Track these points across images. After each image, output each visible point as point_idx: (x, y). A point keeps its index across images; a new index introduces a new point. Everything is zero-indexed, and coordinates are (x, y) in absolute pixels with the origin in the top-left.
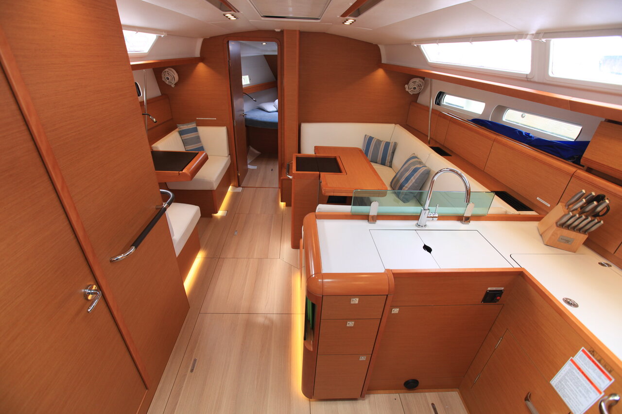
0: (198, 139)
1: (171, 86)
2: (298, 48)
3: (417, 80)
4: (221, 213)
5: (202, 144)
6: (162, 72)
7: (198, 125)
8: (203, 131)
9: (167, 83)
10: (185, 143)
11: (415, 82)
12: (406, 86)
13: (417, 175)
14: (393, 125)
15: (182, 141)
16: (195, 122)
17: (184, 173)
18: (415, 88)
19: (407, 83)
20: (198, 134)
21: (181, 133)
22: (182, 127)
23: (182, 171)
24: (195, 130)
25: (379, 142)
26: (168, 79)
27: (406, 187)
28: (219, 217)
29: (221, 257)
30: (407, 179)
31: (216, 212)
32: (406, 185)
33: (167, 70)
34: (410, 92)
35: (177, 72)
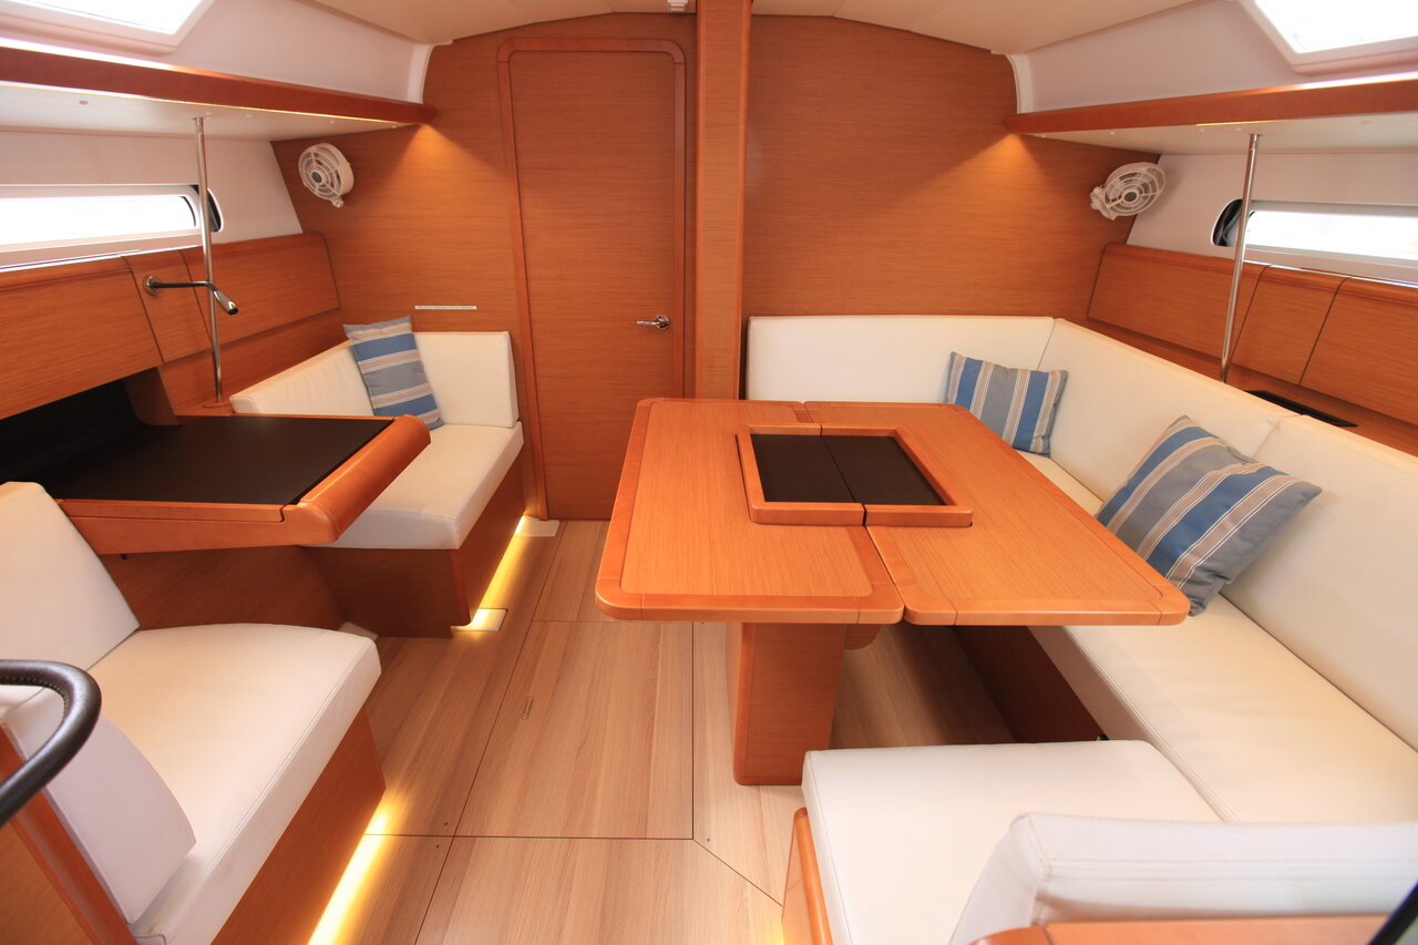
0: (417, 372)
1: (330, 202)
2: (744, 58)
3: (1142, 168)
4: (483, 619)
5: (429, 388)
6: (299, 156)
7: (416, 328)
8: (436, 348)
9: (317, 192)
10: (371, 384)
11: (1133, 175)
12: (1097, 190)
13: (1248, 507)
14: (1049, 321)
15: (360, 380)
16: (408, 318)
17: (303, 512)
18: (1131, 197)
19: (1102, 183)
20: (418, 355)
21: (359, 353)
22: (360, 332)
23: (296, 501)
24: (408, 343)
25: (1004, 376)
26: (317, 178)
27: (1196, 554)
28: (477, 636)
29: (461, 832)
30: (1197, 523)
31: (467, 621)
32: (1195, 546)
33: (313, 149)
34: (1105, 214)
35: (349, 159)
